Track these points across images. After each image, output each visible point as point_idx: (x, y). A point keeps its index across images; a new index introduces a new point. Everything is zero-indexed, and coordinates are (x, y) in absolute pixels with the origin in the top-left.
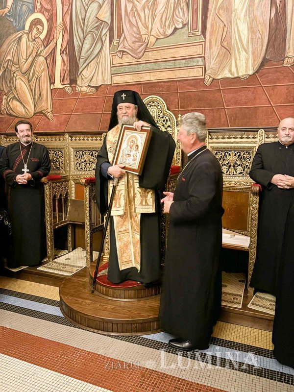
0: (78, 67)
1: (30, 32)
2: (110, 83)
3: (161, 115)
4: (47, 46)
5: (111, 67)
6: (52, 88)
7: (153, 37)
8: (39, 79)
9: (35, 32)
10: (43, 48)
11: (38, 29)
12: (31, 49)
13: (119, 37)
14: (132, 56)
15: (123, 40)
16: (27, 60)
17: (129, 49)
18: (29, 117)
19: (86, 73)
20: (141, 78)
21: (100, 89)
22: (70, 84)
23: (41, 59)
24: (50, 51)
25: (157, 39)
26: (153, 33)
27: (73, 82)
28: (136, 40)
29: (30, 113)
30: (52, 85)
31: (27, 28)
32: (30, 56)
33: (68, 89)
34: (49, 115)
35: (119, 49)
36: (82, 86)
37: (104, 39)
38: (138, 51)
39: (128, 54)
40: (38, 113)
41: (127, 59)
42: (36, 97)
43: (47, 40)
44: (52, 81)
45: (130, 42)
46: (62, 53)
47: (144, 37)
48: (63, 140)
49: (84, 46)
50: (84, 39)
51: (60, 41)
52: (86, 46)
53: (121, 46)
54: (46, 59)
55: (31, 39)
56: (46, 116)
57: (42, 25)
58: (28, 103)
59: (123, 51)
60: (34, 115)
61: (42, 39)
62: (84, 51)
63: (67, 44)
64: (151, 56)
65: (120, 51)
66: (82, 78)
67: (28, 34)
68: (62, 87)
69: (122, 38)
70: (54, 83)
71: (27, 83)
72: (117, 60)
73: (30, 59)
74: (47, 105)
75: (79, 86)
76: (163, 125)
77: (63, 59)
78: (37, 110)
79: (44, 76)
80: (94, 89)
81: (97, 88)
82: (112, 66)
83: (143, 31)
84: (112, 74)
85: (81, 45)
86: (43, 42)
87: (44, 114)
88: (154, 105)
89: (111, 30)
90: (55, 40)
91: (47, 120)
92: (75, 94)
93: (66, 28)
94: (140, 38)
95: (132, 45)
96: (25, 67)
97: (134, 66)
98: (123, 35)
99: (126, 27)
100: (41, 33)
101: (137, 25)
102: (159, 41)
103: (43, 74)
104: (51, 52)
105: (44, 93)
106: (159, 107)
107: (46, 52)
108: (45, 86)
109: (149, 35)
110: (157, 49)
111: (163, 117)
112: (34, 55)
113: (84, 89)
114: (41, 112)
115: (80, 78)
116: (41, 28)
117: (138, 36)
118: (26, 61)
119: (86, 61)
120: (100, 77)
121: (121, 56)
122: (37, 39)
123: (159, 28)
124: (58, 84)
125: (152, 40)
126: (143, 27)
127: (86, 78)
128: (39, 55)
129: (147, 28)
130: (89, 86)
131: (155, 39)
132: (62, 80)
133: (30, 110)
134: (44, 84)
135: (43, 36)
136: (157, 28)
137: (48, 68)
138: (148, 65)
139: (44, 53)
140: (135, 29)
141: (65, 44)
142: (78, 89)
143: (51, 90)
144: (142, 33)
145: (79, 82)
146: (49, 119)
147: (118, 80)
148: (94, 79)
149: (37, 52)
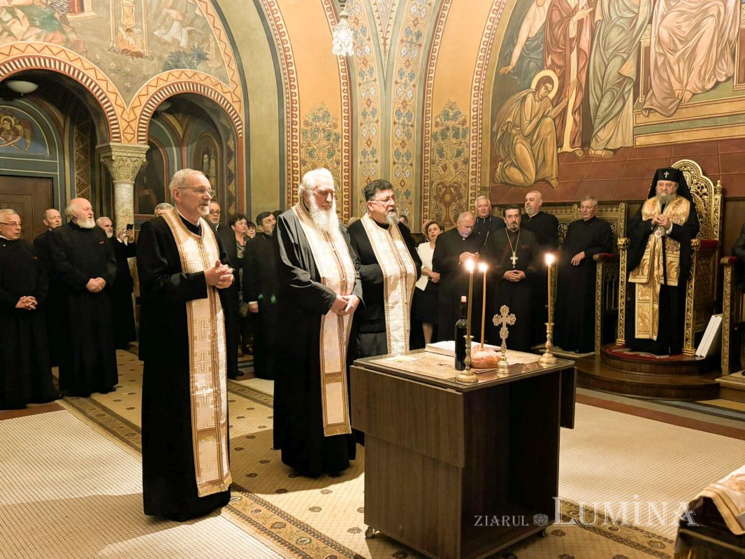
0: (593, 127)
1: (536, 91)
2: (632, 145)
3: (695, 181)
4: (556, 106)
5: (634, 127)
6: (559, 152)
7: (688, 92)
8: (544, 142)
9: (543, 90)
10: (551, 108)
11: (546, 88)
12: (536, 110)
13: (646, 94)
14: (662, 115)
15: (651, 97)
16: (531, 121)
17: (657, 106)
18: (528, 185)
19: (603, 135)
20: (671, 139)
21: (618, 152)
22: (583, 147)
23: (549, 120)
24: (560, 110)
25: (694, 94)
26: (688, 88)
27: (586, 144)
28: (667, 96)
29: (529, 180)
30: (559, 149)
31: (534, 86)
32: (535, 117)
33: (579, 153)
34: (554, 183)
35: (645, 107)
36: (597, 150)
37: (626, 97)
38: (669, 108)
39: (656, 111)
40: (539, 181)
41: (655, 118)
42: (539, 163)
43: (557, 99)
44: (559, 143)
45: (659, 99)
46: (574, 113)
47: (677, 92)
48: (571, 212)
49: (601, 104)
50: (603, 96)
51: (572, 100)
52: (605, 104)
53: (647, 103)
54: (554, 120)
55: (537, 98)
56: (549, 184)
57: (551, 82)
58: (528, 169)
59: (650, 109)
60: (534, 183)
61: (551, 98)
62: (601, 110)
63: (581, 102)
64: (685, 113)
65: (646, 109)
66: (597, 141)
67: (534, 93)
68: (571, 150)
69: (649, 95)
70: (561, 146)
71: (529, 146)
72: (642, 119)
73: (535, 121)
74: (551, 171)
75: (593, 150)
76: (698, 193)
77: (575, 120)
78: (540, 177)
79: (551, 140)
80: (612, 153)
81: (615, 151)
82: (635, 125)
83: (676, 85)
84: (634, 135)
85: (598, 104)
86: (552, 101)
87: (548, 182)
88: (687, 171)
89: (636, 86)
90: (567, 99)
91: (551, 188)
92: (587, 157)
93: (581, 85)
94: (671, 93)
95: (661, 102)
96: (529, 129)
97: (663, 125)
98: (651, 91)
99: (655, 81)
100: (550, 92)
101: (669, 78)
102: (696, 96)
103: (549, 137)
104: (561, 112)
105: (549, 158)
106: (692, 172)
107: (554, 112)
108: (551, 150)
109: (684, 90)
110: (694, 106)
111: (697, 184)
112: (540, 115)
113: (599, 152)
114: (544, 180)
115: (594, 140)
116: (551, 86)
117: (669, 92)
118: (530, 123)
119: (602, 121)
120: (620, 139)
121: (646, 115)
122: (545, 99)
123: (697, 82)
124: (567, 147)
125: (688, 96)
126: (677, 83)
127: (602, 140)
128: (546, 116)
129: (681, 82)
130: (605, 149)
131: (691, 95)
132: (572, 144)
133: (530, 177)
134: (550, 147)
135: (552, 95)
136: (694, 83)
137: (556, 130)
138: (682, 124)
139: (552, 114)
140: (666, 84)
141: (578, 103)
142: (592, 152)
143: (558, 154)
144: (674, 89)
145: (593, 144)
146: (553, 187)
147: (642, 141)
148: (612, 141)
149: (544, 113)
